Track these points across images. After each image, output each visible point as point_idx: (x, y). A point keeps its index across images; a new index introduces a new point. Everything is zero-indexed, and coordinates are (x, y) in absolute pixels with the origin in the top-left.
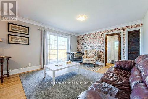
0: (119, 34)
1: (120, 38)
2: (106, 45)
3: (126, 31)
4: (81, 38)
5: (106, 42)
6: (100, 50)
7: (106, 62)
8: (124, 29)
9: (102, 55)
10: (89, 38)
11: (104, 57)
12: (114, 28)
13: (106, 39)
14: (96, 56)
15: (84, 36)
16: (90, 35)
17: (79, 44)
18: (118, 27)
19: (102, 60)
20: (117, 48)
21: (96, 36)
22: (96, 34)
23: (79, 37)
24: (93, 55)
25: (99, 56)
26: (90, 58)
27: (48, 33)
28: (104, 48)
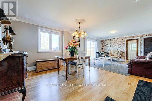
0: (137, 40)
1: (138, 42)
2: (127, 47)
3: (143, 38)
4: (104, 41)
5: (127, 45)
6: (121, 50)
7: (127, 59)
8: (141, 36)
9: (123, 54)
10: (112, 42)
11: (125, 56)
12: (133, 36)
13: (127, 42)
14: (119, 55)
15: (107, 40)
16: (113, 40)
17: (103, 46)
18: (136, 35)
19: (123, 57)
20: (136, 49)
21: (118, 41)
22: (118, 39)
23: (103, 41)
24: (117, 54)
25: (121, 55)
26: (114, 56)
27: (87, 39)
28: (125, 49)
